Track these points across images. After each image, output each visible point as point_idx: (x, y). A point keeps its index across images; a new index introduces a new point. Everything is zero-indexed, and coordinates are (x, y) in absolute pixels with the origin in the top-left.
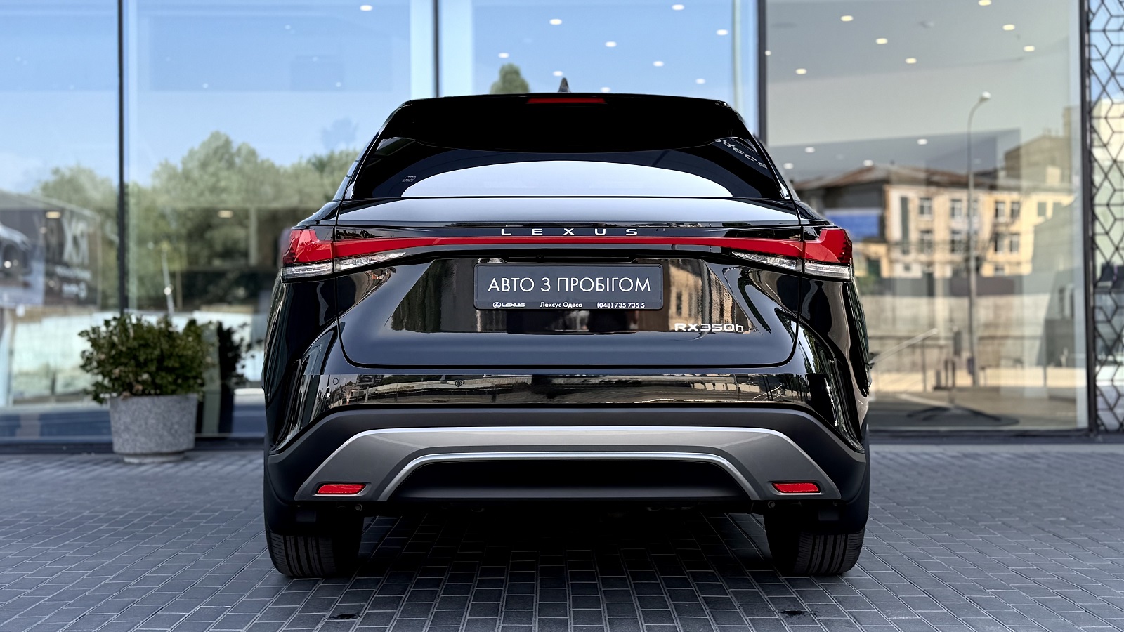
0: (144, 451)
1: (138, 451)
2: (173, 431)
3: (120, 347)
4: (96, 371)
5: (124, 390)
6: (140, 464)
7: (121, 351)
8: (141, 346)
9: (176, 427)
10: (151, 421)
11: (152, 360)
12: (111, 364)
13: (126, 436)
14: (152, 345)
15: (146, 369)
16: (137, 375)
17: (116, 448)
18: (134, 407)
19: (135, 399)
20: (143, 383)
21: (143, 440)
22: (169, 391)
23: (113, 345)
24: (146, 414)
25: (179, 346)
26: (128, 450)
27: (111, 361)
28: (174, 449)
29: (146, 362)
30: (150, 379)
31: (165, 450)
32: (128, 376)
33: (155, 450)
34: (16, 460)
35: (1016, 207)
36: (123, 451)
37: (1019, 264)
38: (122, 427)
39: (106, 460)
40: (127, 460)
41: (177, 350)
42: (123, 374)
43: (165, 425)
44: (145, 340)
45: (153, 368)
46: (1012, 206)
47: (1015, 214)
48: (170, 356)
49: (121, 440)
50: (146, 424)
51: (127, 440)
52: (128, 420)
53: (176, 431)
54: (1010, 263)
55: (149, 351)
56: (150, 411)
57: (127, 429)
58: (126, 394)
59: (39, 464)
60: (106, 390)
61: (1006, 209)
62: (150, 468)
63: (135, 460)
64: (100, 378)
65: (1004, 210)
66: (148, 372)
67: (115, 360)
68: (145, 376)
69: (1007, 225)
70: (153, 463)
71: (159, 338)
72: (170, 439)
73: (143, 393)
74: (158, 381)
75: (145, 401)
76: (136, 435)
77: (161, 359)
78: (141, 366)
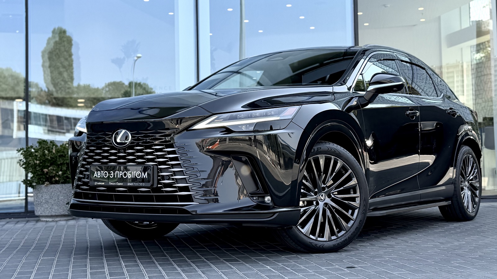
0: (57, 214)
1: (54, 214)
5: (46, 181)
16: (56, 172)
18: (52, 190)
19: (52, 186)
20: (58, 175)
21: (56, 208)
23: (43, 155)
24: (59, 193)
30: (62, 174)
38: (44, 201)
50: (58, 199)
51: (47, 208)
52: (48, 197)
56: (60, 192)
57: (47, 202)
58: (47, 183)
63: (48, 219)
74: (66, 175)
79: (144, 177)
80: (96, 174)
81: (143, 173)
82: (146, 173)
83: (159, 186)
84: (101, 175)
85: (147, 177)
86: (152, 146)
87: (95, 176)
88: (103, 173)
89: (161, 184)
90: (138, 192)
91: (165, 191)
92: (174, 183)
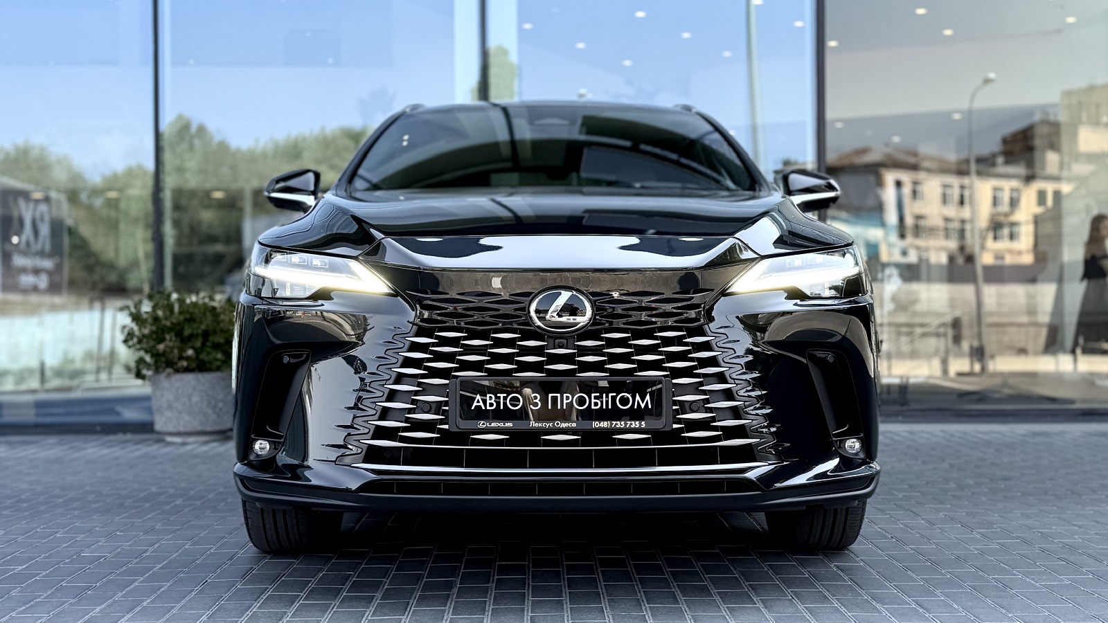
0: (188, 430)
1: (182, 429)
2: (217, 410)
3: (164, 322)
4: (138, 346)
5: (167, 367)
6: (184, 444)
7: (165, 326)
8: (186, 320)
9: (220, 405)
10: (195, 399)
11: (198, 335)
12: (154, 340)
13: (168, 414)
14: (198, 319)
15: (190, 344)
16: (182, 350)
17: (158, 427)
18: (177, 384)
19: (179, 376)
20: (188, 359)
21: (187, 418)
22: (214, 368)
23: (156, 319)
24: (190, 391)
25: (223, 321)
26: (170, 428)
27: (154, 336)
28: (218, 428)
29: (191, 336)
30: (194, 356)
31: (209, 429)
32: (172, 351)
33: (199, 428)
34: (52, 440)
35: (1015, 195)
36: (165, 429)
37: (1020, 253)
38: (165, 406)
39: (146, 440)
40: (169, 439)
41: (222, 325)
42: (168, 350)
43: (209, 403)
44: (191, 314)
45: (198, 344)
46: (1012, 194)
47: (1014, 203)
48: (215, 332)
49: (163, 419)
50: (190, 401)
51: (170, 418)
52: (171, 397)
53: (220, 409)
54: (1010, 251)
55: (195, 325)
56: (194, 389)
58: (169, 370)
59: (77, 444)
60: (148, 366)
61: (1006, 197)
62: (195, 446)
63: (178, 440)
64: (142, 353)
65: (1002, 198)
66: (193, 348)
67: (158, 336)
68: (190, 352)
69: (1006, 215)
70: (196, 442)
71: (204, 313)
72: (214, 417)
73: (187, 370)
74: (203, 356)
75: (189, 378)
76: (180, 413)
77: (206, 335)
78: (185, 341)
79: (643, 406)
80: (478, 402)
81: (638, 397)
82: (648, 397)
83: (675, 426)
84: (498, 404)
85: (650, 407)
86: (654, 330)
87: (478, 407)
88: (505, 398)
89: (679, 421)
90: (615, 442)
91: (690, 438)
92: (713, 419)
